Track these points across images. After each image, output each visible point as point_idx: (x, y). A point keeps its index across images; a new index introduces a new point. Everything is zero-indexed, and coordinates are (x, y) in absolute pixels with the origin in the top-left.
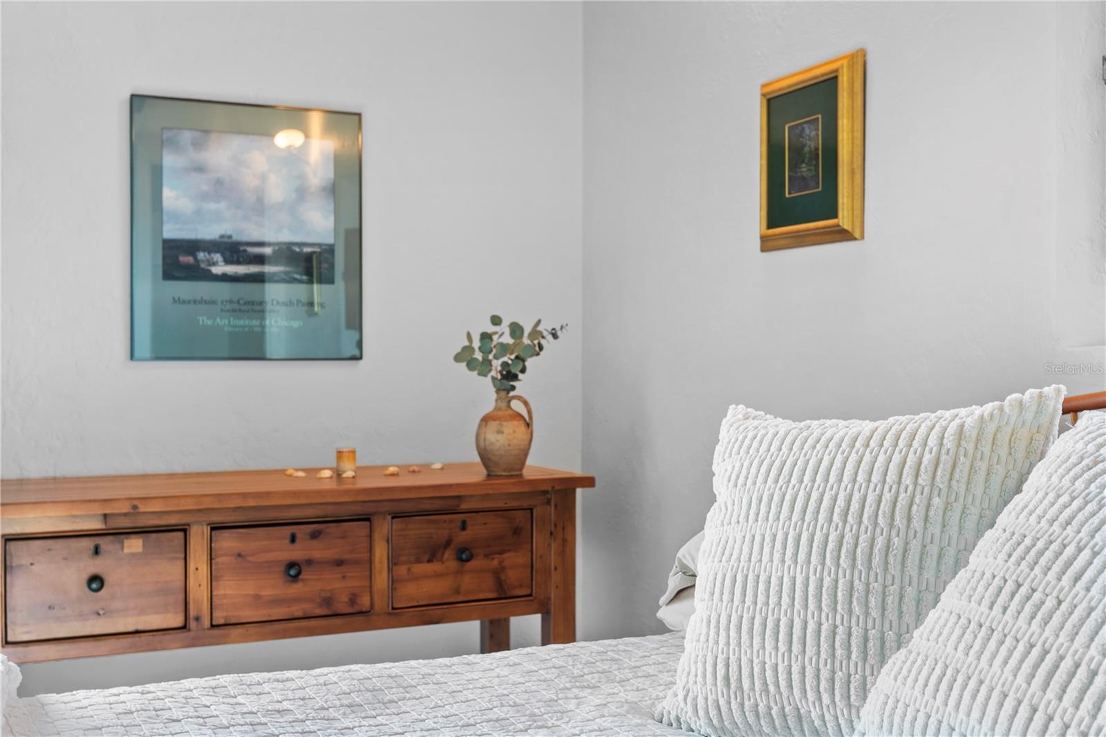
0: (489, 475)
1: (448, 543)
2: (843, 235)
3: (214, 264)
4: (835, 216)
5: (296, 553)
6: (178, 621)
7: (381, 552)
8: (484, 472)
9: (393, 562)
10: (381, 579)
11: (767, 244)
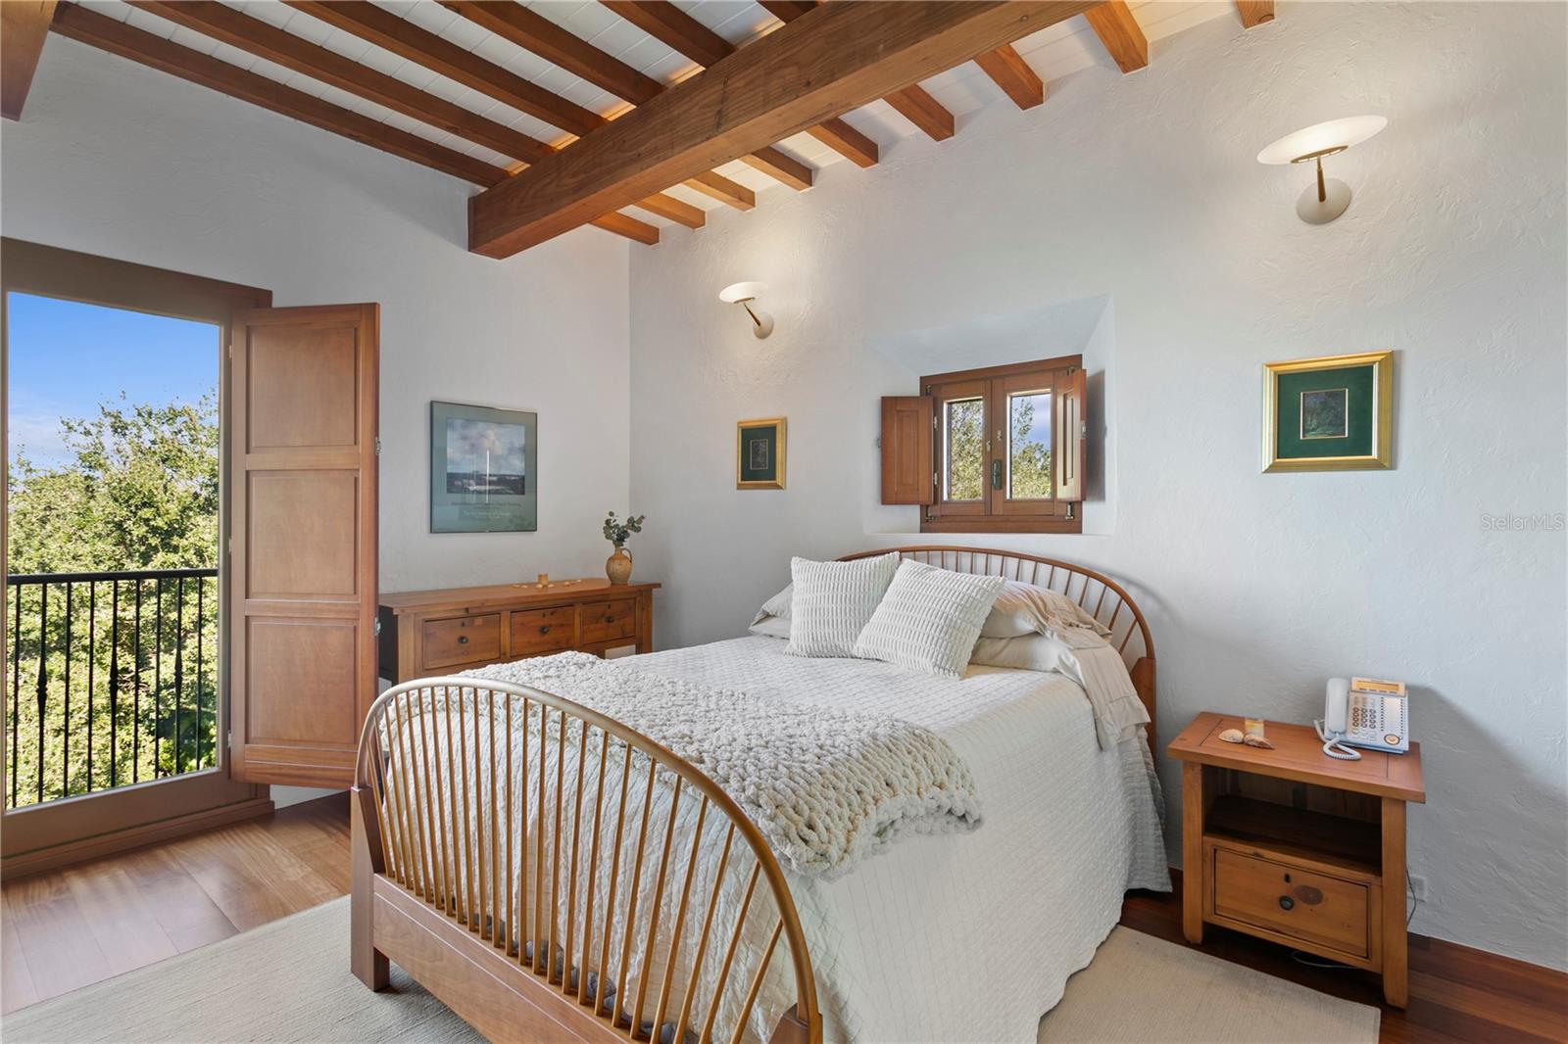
0: (612, 584)
1: (602, 616)
2: (778, 487)
3: (470, 485)
4: (774, 478)
5: (545, 622)
6: (497, 655)
7: (577, 621)
8: (610, 582)
9: (583, 624)
10: (577, 633)
11: (740, 487)
